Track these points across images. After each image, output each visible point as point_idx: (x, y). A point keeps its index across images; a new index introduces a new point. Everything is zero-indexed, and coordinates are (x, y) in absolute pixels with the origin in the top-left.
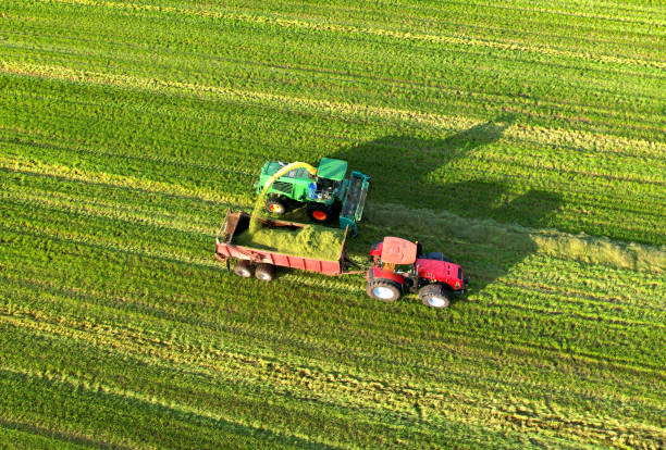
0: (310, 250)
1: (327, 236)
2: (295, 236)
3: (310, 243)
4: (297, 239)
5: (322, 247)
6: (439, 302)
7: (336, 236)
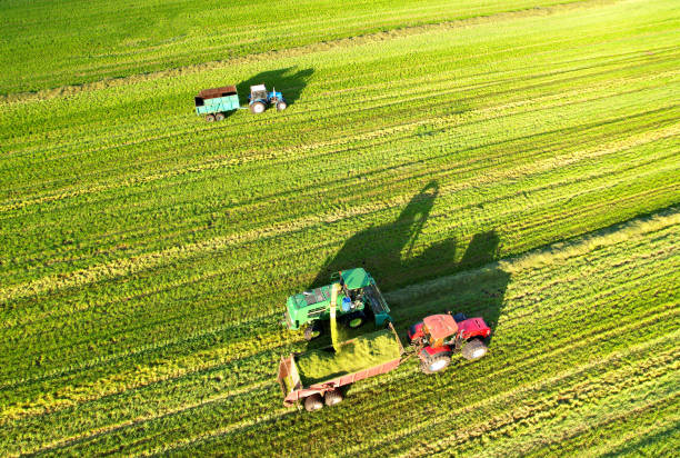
0: (374, 359)
1: (382, 341)
2: (353, 352)
3: (372, 353)
4: (357, 354)
5: (383, 352)
6: (480, 352)
7: (389, 337)
